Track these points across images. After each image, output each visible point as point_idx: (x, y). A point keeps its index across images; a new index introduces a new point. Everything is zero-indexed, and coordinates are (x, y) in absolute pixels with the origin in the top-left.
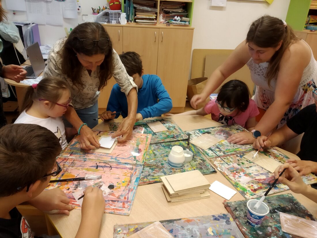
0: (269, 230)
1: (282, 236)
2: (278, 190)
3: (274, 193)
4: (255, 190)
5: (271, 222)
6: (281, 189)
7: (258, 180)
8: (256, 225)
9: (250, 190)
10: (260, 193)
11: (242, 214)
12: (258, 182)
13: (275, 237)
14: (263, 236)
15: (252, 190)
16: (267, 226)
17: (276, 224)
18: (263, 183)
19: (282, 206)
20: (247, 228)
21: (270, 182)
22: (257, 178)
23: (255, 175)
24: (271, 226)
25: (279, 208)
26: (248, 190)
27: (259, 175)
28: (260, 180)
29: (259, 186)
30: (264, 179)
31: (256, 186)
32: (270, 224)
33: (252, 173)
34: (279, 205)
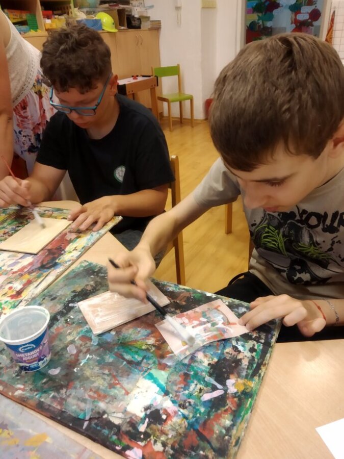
0: (72, 350)
1: (99, 344)
2: (62, 267)
3: (58, 277)
4: (19, 293)
5: (70, 334)
6: (66, 262)
7: (19, 270)
8: (40, 363)
9: (9, 299)
10: (30, 293)
12: (20, 274)
13: (88, 356)
14: (64, 373)
15: (12, 297)
16: (65, 348)
17: (79, 330)
18: (30, 273)
19: (79, 289)
20: (25, 383)
21: (42, 262)
22: (16, 268)
23: (9, 266)
24: (72, 342)
25: (75, 296)
26: (3, 302)
27: (19, 262)
28: (22, 269)
29: (24, 281)
30: (30, 264)
31: (18, 286)
32: (69, 338)
33: (4, 265)
34: (74, 292)
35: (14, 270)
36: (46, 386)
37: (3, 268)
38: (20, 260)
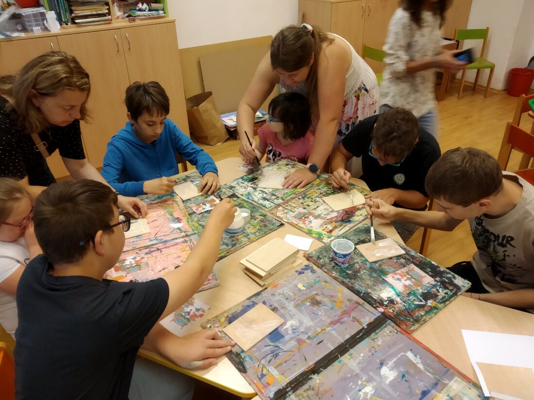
0: (357, 266)
1: (370, 268)
2: (353, 224)
3: (351, 228)
4: (331, 231)
5: (356, 259)
6: (356, 221)
7: (330, 219)
8: (342, 265)
9: (326, 233)
10: (337, 233)
11: (327, 260)
12: (331, 221)
13: (364, 271)
14: (353, 274)
15: (328, 232)
16: (354, 264)
17: (361, 258)
18: (336, 222)
19: (362, 239)
20: (336, 272)
21: (342, 217)
22: (329, 217)
23: (325, 215)
24: (357, 263)
25: (359, 242)
26: (323, 233)
27: (330, 214)
28: (332, 219)
29: (333, 226)
30: (336, 217)
31: (330, 227)
32: (356, 261)
33: (322, 214)
34: (359, 239)
35: (328, 218)
36: (345, 276)
37: (322, 215)
38: (330, 213)
